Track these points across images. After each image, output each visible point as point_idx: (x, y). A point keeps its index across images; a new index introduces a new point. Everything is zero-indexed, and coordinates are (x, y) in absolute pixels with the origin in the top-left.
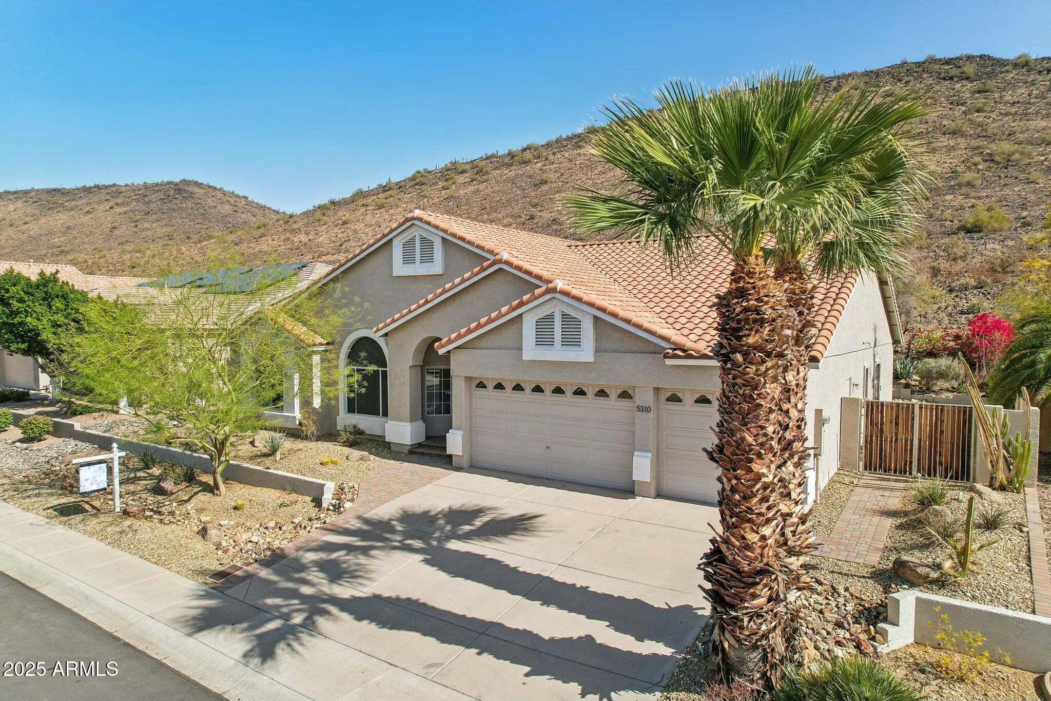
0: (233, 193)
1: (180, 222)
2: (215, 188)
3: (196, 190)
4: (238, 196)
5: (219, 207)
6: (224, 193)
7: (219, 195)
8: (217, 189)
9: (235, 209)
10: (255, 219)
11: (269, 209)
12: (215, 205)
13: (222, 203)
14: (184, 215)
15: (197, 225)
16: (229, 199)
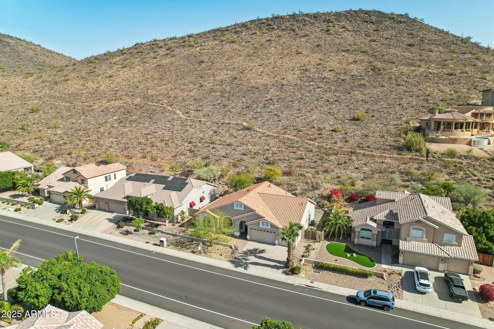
0: (32, 43)
1: (6, 60)
2: (21, 40)
3: (10, 40)
4: (34, 45)
5: (27, 52)
6: (27, 43)
7: (25, 44)
8: (22, 40)
9: (36, 53)
10: (48, 59)
11: (54, 52)
12: (24, 50)
13: (28, 49)
14: (7, 56)
15: (16, 63)
16: (31, 47)
